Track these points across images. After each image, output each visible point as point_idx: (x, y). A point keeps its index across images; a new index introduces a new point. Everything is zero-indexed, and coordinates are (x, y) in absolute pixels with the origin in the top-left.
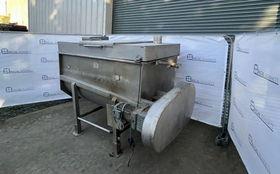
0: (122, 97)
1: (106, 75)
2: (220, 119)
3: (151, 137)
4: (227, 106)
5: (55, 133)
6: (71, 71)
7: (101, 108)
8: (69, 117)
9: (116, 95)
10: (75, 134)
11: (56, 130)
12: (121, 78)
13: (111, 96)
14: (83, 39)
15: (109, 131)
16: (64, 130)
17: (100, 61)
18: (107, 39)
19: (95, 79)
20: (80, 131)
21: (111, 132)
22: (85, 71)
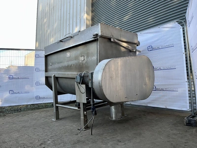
1: (75, 60)
3: (99, 83)
5: (38, 120)
6: (52, 67)
10: (54, 120)
16: (46, 118)
17: (70, 51)
19: (68, 66)
20: (58, 118)
21: (79, 108)
22: (61, 62)
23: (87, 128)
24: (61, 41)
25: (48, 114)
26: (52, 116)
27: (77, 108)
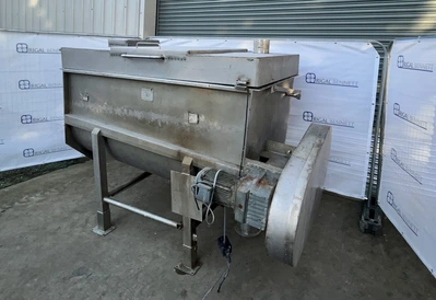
0: (205, 157)
1: (170, 114)
2: (364, 186)
3: (287, 238)
4: (376, 162)
5: (54, 233)
6: (90, 106)
7: (146, 175)
8: (80, 197)
9: (192, 153)
10: (99, 231)
11: (56, 226)
12: (202, 118)
13: (180, 156)
14: (111, 44)
15: (175, 224)
16: (73, 225)
17: (155, 87)
18: (156, 44)
19: (145, 121)
21: (181, 226)
23: (196, 263)
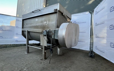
1: (41, 23)
3: (63, 36)
5: (17, 53)
6: (27, 26)
10: (26, 53)
12: (47, 22)
16: (22, 52)
17: (38, 18)
19: (36, 26)
20: (28, 52)
21: (42, 48)
22: (32, 24)
23: (46, 58)
24: (33, 12)
25: (23, 49)
26: (25, 51)
27: (41, 49)
